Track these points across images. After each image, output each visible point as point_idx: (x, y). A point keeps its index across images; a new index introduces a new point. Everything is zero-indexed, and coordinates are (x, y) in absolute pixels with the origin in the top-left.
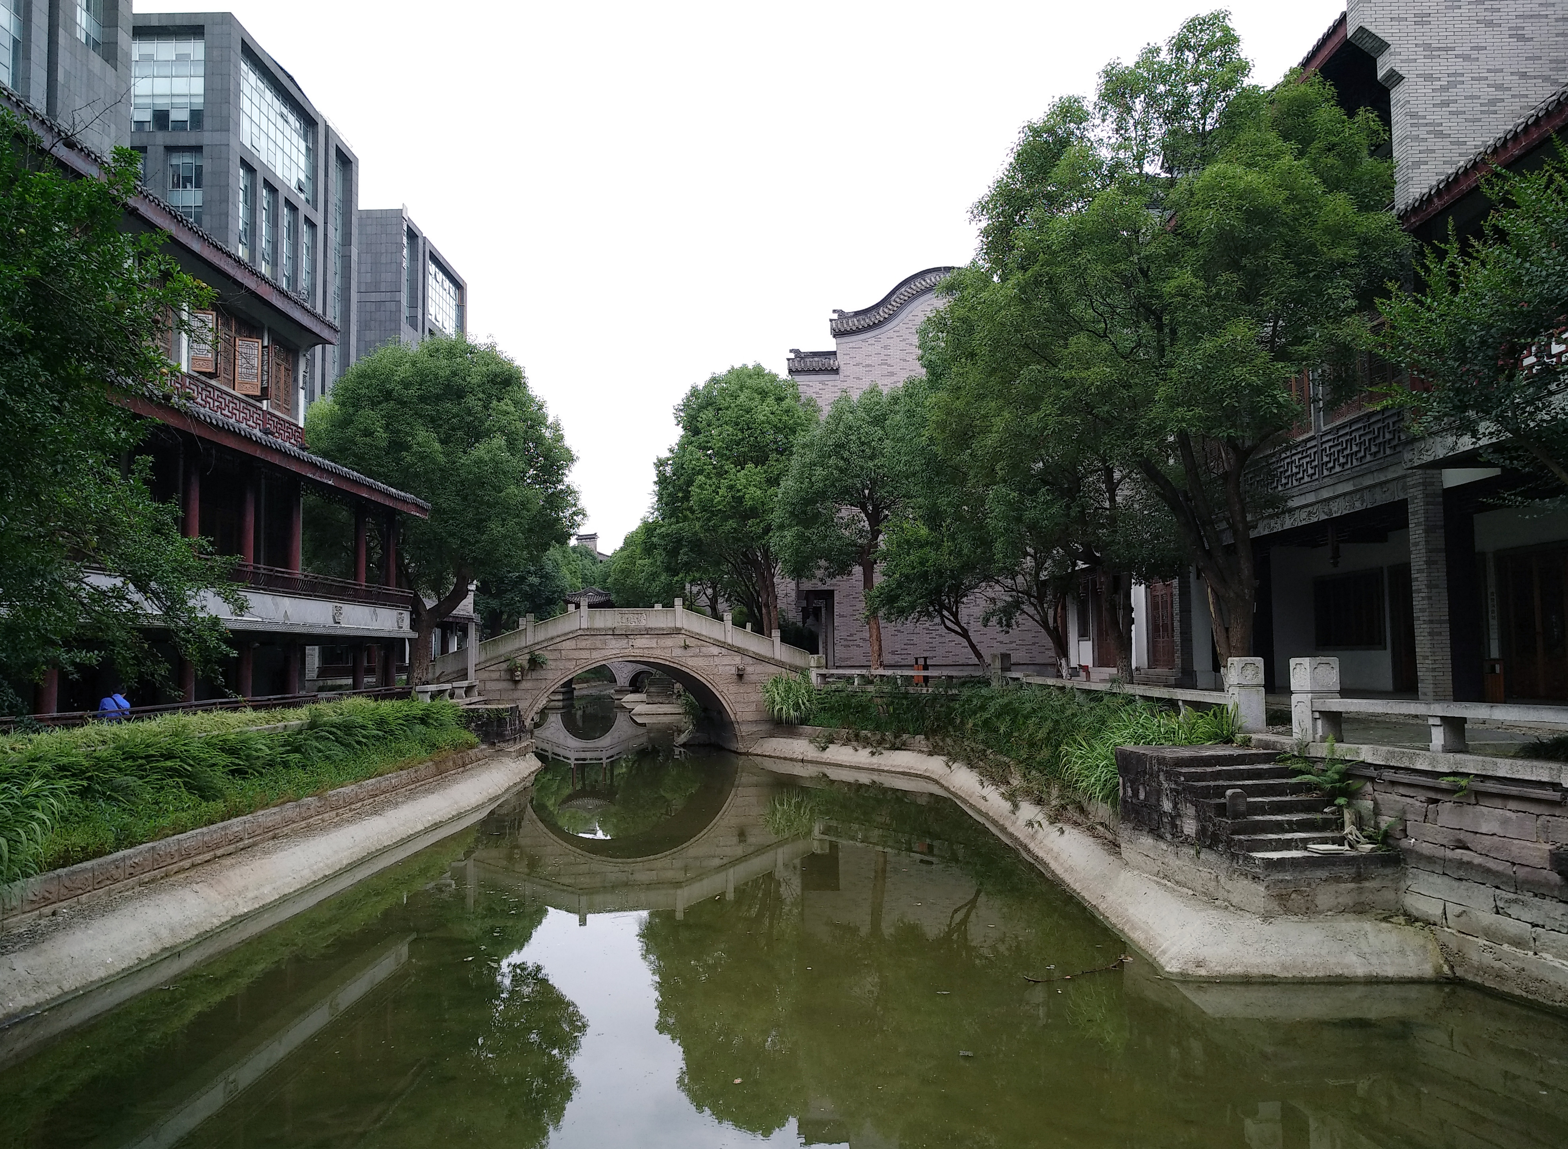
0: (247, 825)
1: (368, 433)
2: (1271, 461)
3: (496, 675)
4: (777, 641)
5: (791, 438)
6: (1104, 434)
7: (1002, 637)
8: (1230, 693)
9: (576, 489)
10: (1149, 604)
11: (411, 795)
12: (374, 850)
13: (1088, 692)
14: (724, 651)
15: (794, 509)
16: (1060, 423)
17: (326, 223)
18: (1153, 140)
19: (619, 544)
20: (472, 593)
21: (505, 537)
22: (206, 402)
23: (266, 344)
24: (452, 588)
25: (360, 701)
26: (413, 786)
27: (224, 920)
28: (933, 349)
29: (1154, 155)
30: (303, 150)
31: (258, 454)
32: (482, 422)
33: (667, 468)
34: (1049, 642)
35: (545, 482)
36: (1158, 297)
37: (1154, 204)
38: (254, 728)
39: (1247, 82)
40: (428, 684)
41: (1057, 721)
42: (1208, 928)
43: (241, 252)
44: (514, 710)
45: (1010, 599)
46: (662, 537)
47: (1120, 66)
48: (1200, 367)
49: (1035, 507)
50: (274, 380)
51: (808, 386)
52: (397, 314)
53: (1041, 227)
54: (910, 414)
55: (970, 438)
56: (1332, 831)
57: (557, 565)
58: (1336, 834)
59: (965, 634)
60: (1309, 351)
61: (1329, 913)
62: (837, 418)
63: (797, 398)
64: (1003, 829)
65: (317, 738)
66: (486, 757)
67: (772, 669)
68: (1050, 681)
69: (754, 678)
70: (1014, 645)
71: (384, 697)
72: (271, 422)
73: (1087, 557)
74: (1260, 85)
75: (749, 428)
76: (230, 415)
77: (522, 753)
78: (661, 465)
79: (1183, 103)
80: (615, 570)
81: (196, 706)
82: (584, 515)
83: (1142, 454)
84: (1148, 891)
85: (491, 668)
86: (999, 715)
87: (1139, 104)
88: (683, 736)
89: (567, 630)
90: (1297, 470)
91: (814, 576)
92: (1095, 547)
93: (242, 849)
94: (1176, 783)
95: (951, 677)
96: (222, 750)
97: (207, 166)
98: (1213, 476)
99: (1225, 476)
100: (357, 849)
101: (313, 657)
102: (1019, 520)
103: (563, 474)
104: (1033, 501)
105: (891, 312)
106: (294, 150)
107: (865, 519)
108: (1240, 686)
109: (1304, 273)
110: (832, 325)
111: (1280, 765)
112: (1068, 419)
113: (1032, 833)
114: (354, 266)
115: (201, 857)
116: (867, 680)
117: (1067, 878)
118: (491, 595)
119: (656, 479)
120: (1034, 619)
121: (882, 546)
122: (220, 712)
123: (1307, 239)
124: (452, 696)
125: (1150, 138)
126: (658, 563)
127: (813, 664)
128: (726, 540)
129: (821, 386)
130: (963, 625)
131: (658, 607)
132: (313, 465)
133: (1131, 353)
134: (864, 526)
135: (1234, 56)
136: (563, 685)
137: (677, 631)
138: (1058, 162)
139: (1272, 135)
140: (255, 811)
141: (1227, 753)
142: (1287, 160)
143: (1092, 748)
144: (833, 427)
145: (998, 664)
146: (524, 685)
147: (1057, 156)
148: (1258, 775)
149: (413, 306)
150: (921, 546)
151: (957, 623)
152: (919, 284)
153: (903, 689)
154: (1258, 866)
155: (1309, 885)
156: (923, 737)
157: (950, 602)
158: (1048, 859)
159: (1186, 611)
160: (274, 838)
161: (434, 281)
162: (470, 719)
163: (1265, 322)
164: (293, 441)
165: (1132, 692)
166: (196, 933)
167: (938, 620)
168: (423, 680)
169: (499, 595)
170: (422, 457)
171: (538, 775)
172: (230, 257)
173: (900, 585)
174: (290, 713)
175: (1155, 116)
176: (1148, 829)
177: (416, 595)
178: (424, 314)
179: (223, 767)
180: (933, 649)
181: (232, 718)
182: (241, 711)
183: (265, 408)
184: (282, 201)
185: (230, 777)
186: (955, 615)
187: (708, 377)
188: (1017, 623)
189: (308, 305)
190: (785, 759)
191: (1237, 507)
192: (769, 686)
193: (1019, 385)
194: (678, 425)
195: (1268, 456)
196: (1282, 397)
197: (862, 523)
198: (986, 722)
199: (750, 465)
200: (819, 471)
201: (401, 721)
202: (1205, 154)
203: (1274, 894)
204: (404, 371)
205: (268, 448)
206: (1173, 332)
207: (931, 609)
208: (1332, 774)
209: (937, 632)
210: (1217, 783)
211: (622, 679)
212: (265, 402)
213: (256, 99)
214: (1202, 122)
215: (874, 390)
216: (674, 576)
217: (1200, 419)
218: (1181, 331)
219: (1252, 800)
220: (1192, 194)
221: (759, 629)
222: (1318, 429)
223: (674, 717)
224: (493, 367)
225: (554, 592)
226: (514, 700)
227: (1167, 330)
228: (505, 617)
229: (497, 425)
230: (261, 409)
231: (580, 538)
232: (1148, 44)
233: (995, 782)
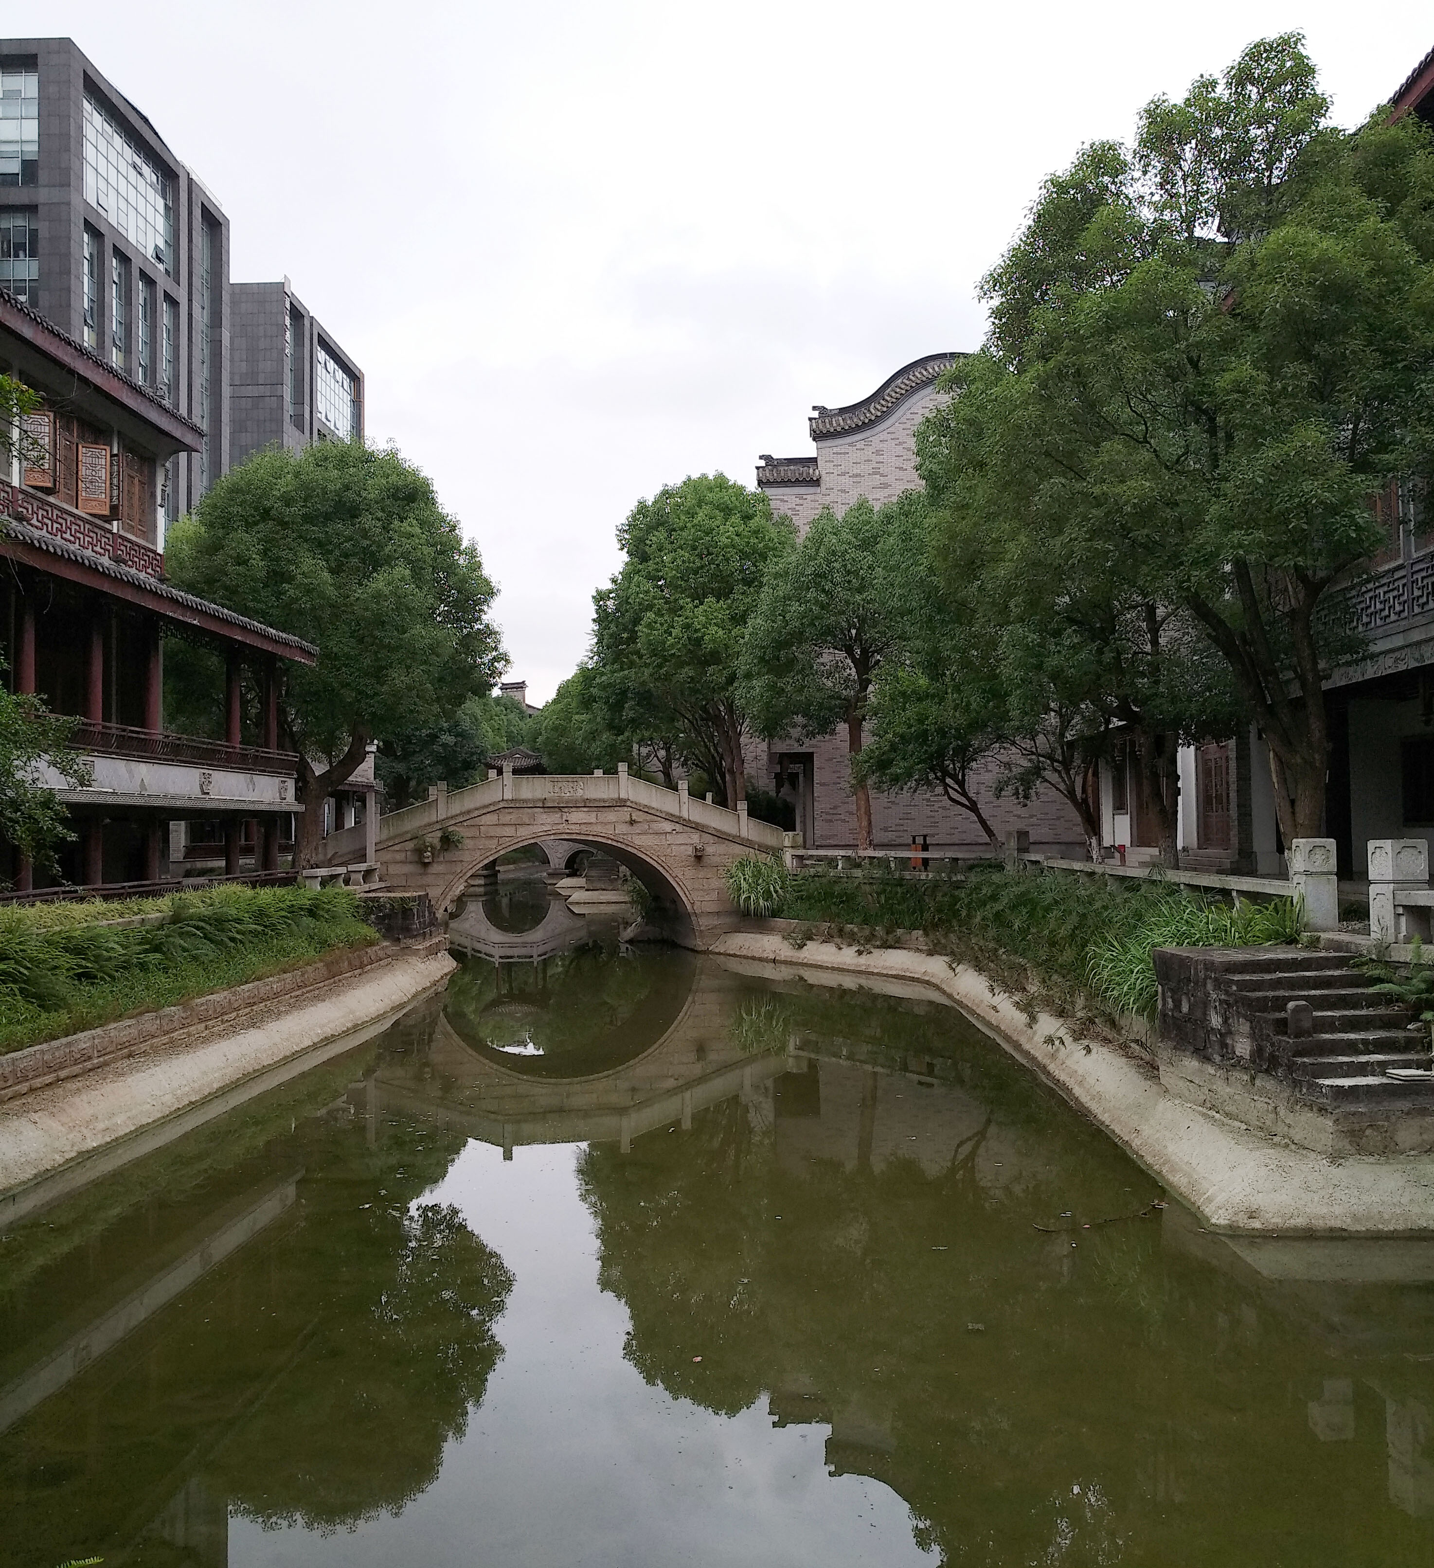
0: (96, 1041)
1: (241, 561)
2: (1348, 596)
3: (400, 857)
4: (744, 815)
5: (761, 565)
6: (1144, 562)
7: (1019, 810)
8: (1295, 882)
9: (497, 629)
10: (1200, 767)
11: (297, 1005)
12: (251, 1070)
13: (1123, 879)
14: (678, 827)
15: (765, 652)
16: (1089, 549)
17: (190, 300)
18: (1206, 197)
19: (551, 695)
20: (373, 755)
21: (410, 688)
22: (43, 523)
23: (115, 451)
24: (346, 749)
25: (234, 888)
26: (299, 993)
27: (68, 1156)
28: (934, 456)
29: (1207, 216)
30: (161, 209)
31: (106, 587)
32: (381, 547)
33: (608, 603)
34: (1075, 815)
35: (458, 620)
36: (1211, 394)
37: (1206, 276)
38: (105, 922)
39: (1323, 123)
40: (318, 867)
41: (1084, 915)
42: (1263, 1171)
43: (87, 338)
44: (422, 900)
45: (1029, 765)
46: (604, 687)
47: (1166, 104)
48: (1261, 481)
49: (1059, 652)
50: (126, 497)
51: (782, 500)
52: (280, 411)
53: (1067, 306)
54: (906, 536)
55: (978, 567)
56: (1417, 1052)
57: (475, 720)
58: (1422, 1056)
59: (973, 807)
60: (1396, 460)
61: (1412, 1153)
62: (817, 540)
63: (768, 516)
64: (1018, 1046)
65: (181, 935)
66: (389, 956)
67: (737, 849)
68: (1077, 866)
69: (716, 860)
70: (1035, 819)
71: (264, 883)
72: (122, 548)
73: (1123, 712)
74: (1340, 128)
75: (709, 554)
76: (72, 539)
77: (432, 952)
78: (602, 599)
79: (1244, 148)
80: (546, 727)
81: (34, 896)
82: (506, 660)
83: (1189, 588)
84: (1191, 1124)
85: (396, 848)
86: (1014, 907)
87: (1189, 152)
88: (629, 930)
89: (487, 802)
90: (1382, 606)
91: (788, 736)
92: (1133, 701)
93: (90, 1070)
94: (1227, 993)
95: (956, 860)
96: (66, 949)
97: (44, 228)
98: (1278, 613)
99: (1293, 614)
100: (229, 1071)
101: (179, 833)
102: (1039, 667)
103: (481, 610)
104: (1056, 645)
105: (885, 409)
106: (151, 209)
107: (852, 665)
108: (1307, 873)
109: (1391, 363)
110: (811, 426)
111: (1355, 971)
112: (1098, 544)
113: (1052, 1051)
114: (226, 353)
115: (39, 1080)
116: (853, 863)
117: (1093, 1106)
118: (397, 757)
119: (595, 616)
120: (1057, 789)
121: (873, 700)
122: (63, 903)
123: (1395, 320)
124: (347, 882)
125: (1203, 195)
126: (599, 719)
127: (787, 843)
128: (682, 694)
129: (798, 501)
130: (971, 795)
131: (598, 773)
132: (174, 601)
133: (1178, 460)
134: (850, 675)
135: (1309, 91)
136: (486, 867)
137: (621, 803)
138: (1087, 225)
139: (1353, 191)
140: (107, 1022)
141: (1290, 956)
142: (1372, 222)
143: (1126, 951)
144: (812, 552)
145: (1013, 843)
146: (436, 868)
147: (1087, 217)
148: (1327, 983)
149: (298, 401)
150: (920, 700)
151: (964, 794)
152: (919, 374)
153: (897, 875)
154: (1325, 1096)
155: (1387, 1118)
156: (921, 932)
157: (955, 769)
158: (1070, 1083)
159: (1244, 779)
160: (130, 1056)
161: (324, 371)
162: (369, 911)
163: (1341, 424)
164: (150, 571)
165: (1177, 880)
166: (34, 1172)
167: (940, 790)
168: (312, 862)
169: (406, 756)
170: (309, 591)
171: (453, 978)
172: (70, 344)
173: (893, 748)
174: (149, 904)
175: (1209, 167)
176: (1192, 1049)
177: (302, 759)
178: (311, 412)
179: (68, 970)
180: (935, 824)
181: (78, 910)
182: (89, 902)
183: (115, 531)
184: (136, 273)
185: (76, 982)
186: (961, 784)
187: (658, 490)
188: (1037, 793)
189: (166, 403)
190: (753, 958)
191: (1307, 652)
192: (733, 870)
193: (1038, 503)
194: (622, 549)
195: (1346, 588)
196: (1362, 516)
197: (848, 670)
198: (998, 915)
199: (710, 599)
200: (795, 606)
201: (283, 913)
202: (1270, 214)
203: (1345, 1129)
204: (285, 484)
205: (117, 580)
206: (1229, 437)
207: (931, 776)
208: (1418, 983)
209: (940, 804)
210: (1277, 993)
211: (557, 860)
212: (115, 523)
213: (102, 145)
214: (1267, 174)
215: (862, 506)
216: (617, 735)
217: (1261, 545)
218: (1239, 435)
219: (1320, 1014)
220: (1254, 265)
221: (722, 801)
222: (1408, 555)
223: (618, 907)
224: (393, 478)
225: (472, 754)
226: (422, 887)
227: (1221, 434)
228: (413, 783)
229: (400, 550)
230: (110, 532)
231: (505, 687)
232: (1202, 76)
233: (1008, 989)
